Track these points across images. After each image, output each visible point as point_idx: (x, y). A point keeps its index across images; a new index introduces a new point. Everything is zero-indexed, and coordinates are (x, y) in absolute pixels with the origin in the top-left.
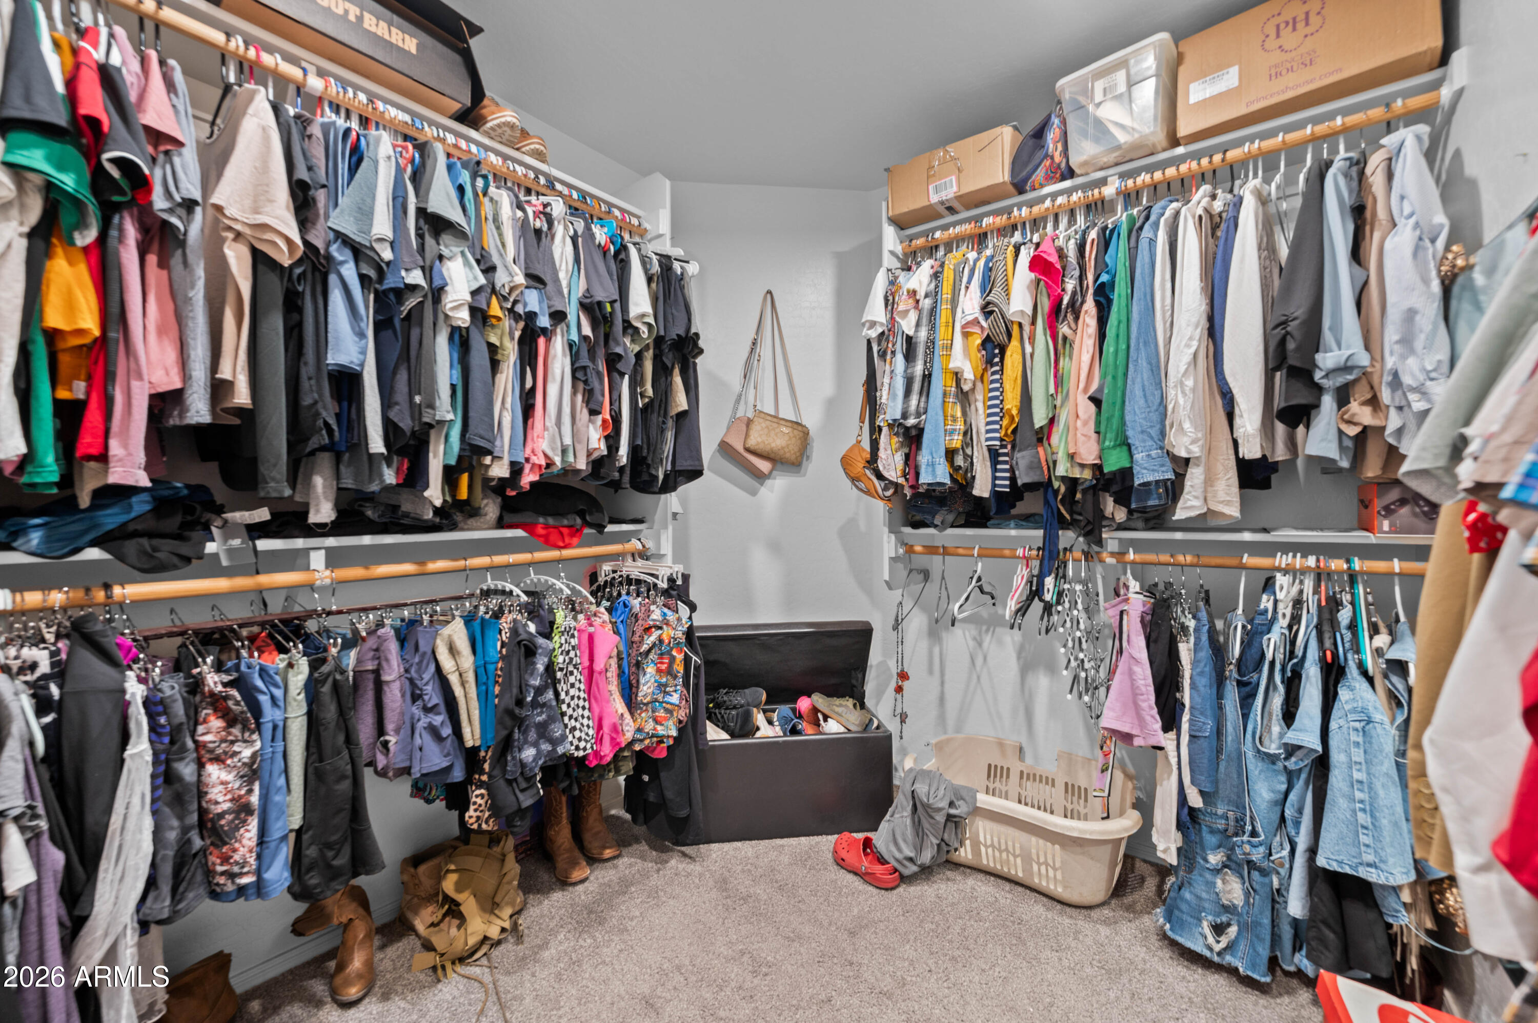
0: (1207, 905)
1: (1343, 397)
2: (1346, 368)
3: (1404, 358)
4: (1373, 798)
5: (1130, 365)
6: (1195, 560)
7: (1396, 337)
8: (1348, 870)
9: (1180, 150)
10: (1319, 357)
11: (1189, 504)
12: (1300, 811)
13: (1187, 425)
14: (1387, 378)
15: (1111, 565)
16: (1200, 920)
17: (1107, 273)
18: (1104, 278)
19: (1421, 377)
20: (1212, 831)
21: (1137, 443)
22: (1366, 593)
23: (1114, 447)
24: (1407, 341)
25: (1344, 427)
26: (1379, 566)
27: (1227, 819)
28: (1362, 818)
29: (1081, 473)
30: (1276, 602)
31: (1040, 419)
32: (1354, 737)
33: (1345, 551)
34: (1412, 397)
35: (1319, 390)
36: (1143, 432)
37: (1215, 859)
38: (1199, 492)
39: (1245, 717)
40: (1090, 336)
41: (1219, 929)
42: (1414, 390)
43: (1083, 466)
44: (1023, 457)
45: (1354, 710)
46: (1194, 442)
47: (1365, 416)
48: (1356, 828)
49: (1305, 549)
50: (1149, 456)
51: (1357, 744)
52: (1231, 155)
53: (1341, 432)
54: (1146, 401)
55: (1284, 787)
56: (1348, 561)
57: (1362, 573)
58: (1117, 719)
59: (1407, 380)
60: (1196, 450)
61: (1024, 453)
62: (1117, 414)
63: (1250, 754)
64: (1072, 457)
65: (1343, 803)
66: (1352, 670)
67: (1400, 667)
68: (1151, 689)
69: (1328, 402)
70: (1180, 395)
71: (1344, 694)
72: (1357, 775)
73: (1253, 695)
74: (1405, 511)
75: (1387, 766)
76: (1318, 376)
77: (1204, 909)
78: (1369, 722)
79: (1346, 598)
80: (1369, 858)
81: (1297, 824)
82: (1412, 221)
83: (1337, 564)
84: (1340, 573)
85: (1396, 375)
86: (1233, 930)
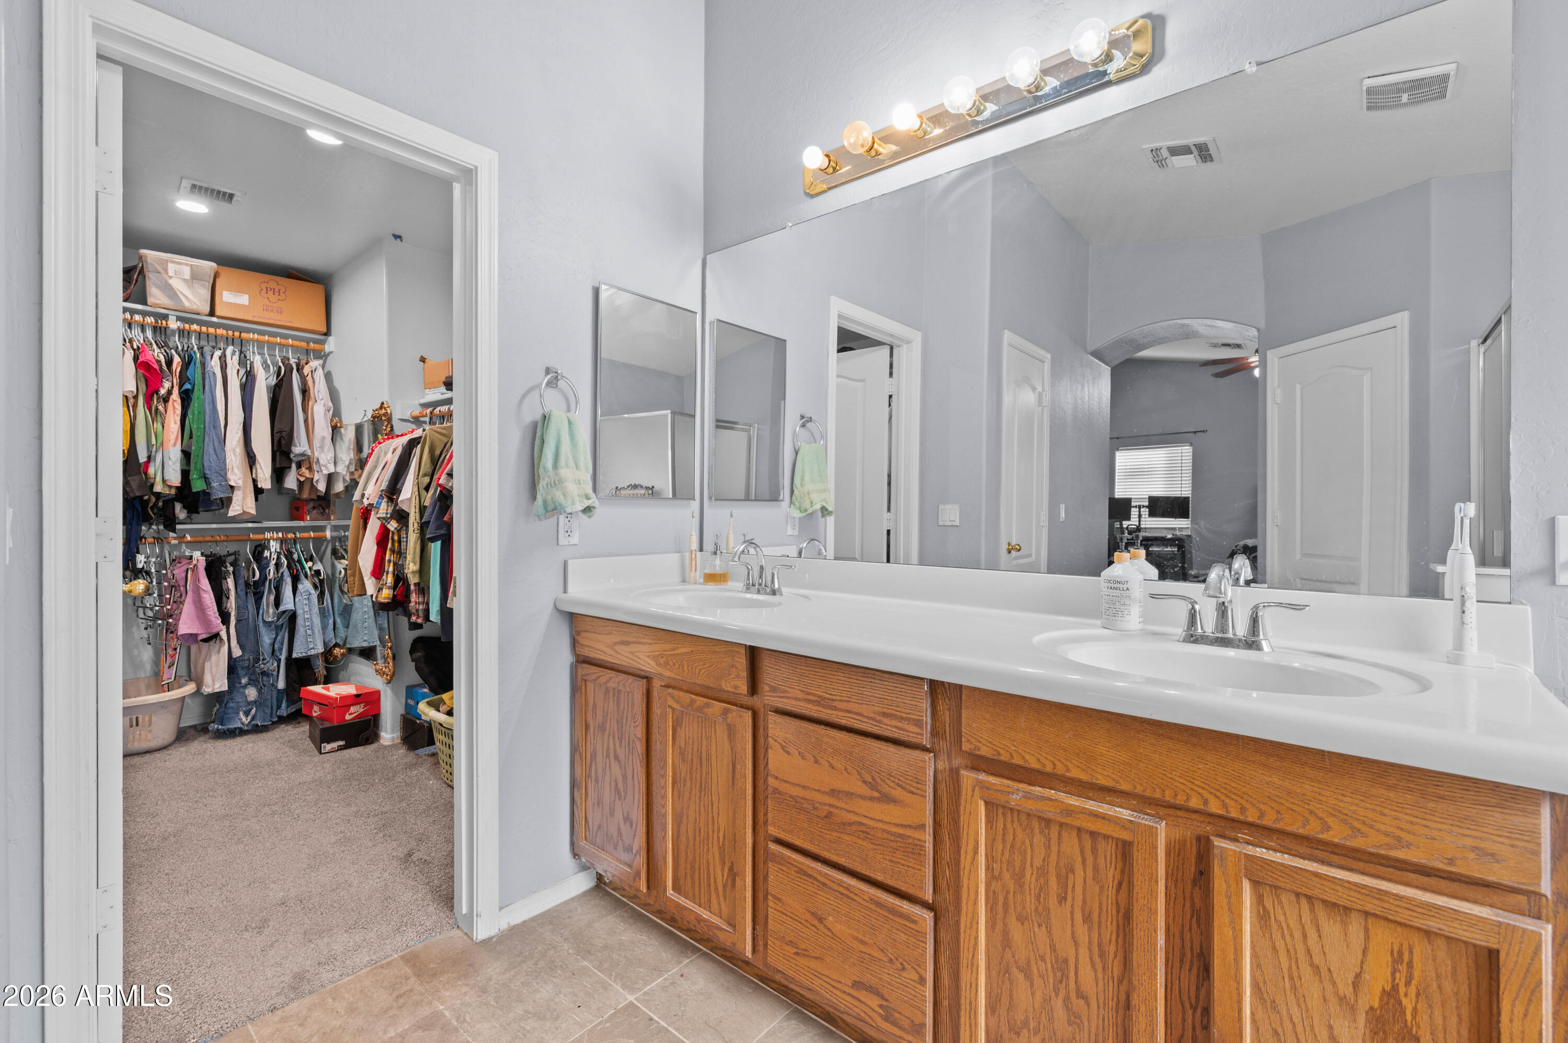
0: (241, 704)
1: (299, 466)
2: (303, 455)
3: (320, 453)
4: (312, 623)
5: (206, 437)
6: (226, 538)
7: (318, 445)
8: (304, 655)
9: (214, 319)
10: (293, 448)
11: (235, 508)
12: (282, 644)
13: (236, 470)
14: (315, 460)
15: (174, 545)
16: (238, 713)
17: (190, 383)
18: (187, 386)
19: (326, 462)
20: (243, 668)
21: (213, 478)
22: (301, 548)
23: (199, 479)
24: (322, 447)
25: (299, 477)
26: (306, 535)
27: (249, 660)
28: (309, 632)
29: (170, 491)
30: (271, 553)
31: (142, 458)
32: (305, 602)
33: (292, 530)
34: (323, 468)
35: (290, 460)
36: (216, 472)
37: (244, 681)
38: (240, 503)
39: (258, 609)
40: (178, 415)
41: (247, 714)
42: (324, 466)
43: (170, 487)
44: (134, 480)
45: (304, 592)
46: (239, 479)
47: (307, 474)
48: (307, 635)
49: (277, 529)
50: (220, 485)
51: (306, 604)
52: (244, 335)
53: (298, 479)
54: (217, 457)
55: (274, 636)
56: (295, 534)
57: (300, 538)
58: (189, 628)
59: (321, 462)
60: (240, 483)
61: (134, 477)
62: (200, 461)
63: (261, 624)
64: (164, 481)
65: (302, 629)
66: (302, 576)
67: (318, 573)
68: (215, 604)
69: (294, 466)
70: (232, 456)
71: (300, 586)
72: (306, 616)
73: (262, 597)
74: (315, 511)
75: (316, 609)
76: (292, 456)
77: (240, 707)
78: (310, 594)
79: (294, 550)
80: (311, 646)
81: (281, 649)
82: (323, 402)
83: (290, 536)
84: (290, 539)
85: (318, 459)
86: (253, 711)
